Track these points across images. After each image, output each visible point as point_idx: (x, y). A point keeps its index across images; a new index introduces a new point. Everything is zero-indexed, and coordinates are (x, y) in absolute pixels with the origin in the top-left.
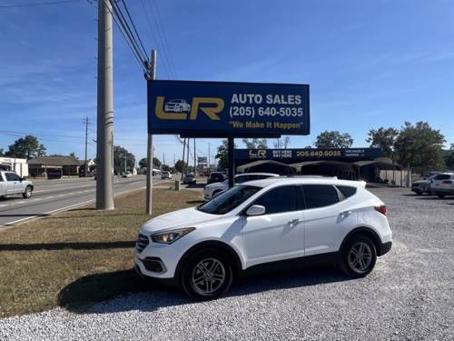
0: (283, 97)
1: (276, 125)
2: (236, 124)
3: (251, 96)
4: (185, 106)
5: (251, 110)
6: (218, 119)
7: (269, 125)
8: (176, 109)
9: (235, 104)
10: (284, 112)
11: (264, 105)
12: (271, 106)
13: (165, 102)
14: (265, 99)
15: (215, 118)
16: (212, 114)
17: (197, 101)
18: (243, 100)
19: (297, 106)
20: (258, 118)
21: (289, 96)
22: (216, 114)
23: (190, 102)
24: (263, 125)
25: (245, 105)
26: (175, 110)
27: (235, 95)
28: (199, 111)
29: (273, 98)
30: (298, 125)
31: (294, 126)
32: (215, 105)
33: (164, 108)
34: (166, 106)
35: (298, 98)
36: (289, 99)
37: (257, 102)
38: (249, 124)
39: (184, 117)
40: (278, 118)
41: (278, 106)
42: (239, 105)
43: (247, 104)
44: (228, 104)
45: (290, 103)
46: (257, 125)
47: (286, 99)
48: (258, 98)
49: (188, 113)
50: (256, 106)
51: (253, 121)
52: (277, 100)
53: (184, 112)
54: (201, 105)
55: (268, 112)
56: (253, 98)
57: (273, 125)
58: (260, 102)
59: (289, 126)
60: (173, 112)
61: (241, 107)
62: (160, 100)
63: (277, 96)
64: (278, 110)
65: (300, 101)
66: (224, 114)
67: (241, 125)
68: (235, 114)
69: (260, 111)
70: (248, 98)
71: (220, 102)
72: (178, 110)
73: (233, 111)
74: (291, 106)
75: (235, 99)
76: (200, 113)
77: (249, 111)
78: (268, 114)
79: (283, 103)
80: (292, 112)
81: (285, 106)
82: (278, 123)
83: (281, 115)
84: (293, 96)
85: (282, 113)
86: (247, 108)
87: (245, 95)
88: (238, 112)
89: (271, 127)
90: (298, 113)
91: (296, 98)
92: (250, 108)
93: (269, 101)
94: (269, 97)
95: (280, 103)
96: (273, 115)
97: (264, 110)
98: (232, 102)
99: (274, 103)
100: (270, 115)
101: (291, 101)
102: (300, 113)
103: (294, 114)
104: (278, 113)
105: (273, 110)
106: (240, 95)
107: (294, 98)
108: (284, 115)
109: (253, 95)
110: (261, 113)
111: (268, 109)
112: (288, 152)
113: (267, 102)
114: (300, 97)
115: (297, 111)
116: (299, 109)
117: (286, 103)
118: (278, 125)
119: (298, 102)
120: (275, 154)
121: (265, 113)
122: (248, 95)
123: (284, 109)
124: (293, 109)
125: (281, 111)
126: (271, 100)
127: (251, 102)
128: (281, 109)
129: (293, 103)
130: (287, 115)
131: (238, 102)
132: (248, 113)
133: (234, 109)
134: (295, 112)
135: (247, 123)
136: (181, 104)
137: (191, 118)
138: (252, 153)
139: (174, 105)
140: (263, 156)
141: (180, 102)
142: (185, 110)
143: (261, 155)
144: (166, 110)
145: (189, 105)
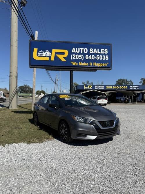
0: (98, 49)
2: (74, 64)
3: (82, 49)
5: (82, 56)
6: (65, 60)
7: (91, 64)
8: (44, 55)
9: (74, 53)
10: (99, 58)
11: (89, 54)
12: (92, 54)
13: (38, 51)
15: (64, 60)
18: (78, 51)
19: (105, 55)
20: (85, 61)
21: (102, 50)
22: (64, 58)
23: (51, 51)
24: (87, 64)
26: (43, 55)
27: (74, 49)
29: (93, 50)
30: (106, 64)
31: (104, 65)
32: (63, 53)
33: (37, 54)
34: (39, 53)
35: (106, 50)
36: (102, 51)
37: (85, 52)
39: (48, 59)
40: (96, 61)
41: (96, 55)
44: (70, 53)
45: (102, 53)
46: (85, 64)
47: (100, 51)
48: (86, 50)
49: (50, 57)
50: (85, 55)
51: (83, 62)
52: (95, 51)
53: (48, 56)
54: (56, 53)
56: (83, 50)
57: (93, 64)
58: (87, 52)
59: (101, 65)
62: (36, 50)
63: (95, 49)
65: (107, 52)
66: (68, 58)
67: (77, 64)
68: (74, 58)
69: (86, 57)
70: (80, 50)
71: (66, 52)
72: (45, 55)
73: (73, 57)
74: (102, 55)
75: (74, 50)
76: (56, 57)
77: (81, 57)
78: (91, 58)
79: (99, 53)
80: (103, 57)
81: (100, 54)
82: (95, 63)
83: (97, 59)
84: (103, 49)
85: (98, 58)
86: (80, 55)
87: (79, 49)
88: (75, 57)
89: (92, 65)
90: (106, 58)
91: (105, 50)
92: (81, 55)
93: (91, 52)
94: (91, 50)
95: (96, 53)
96: (93, 59)
97: (89, 57)
98: (72, 52)
99: (94, 53)
100: (92, 59)
101: (102, 52)
102: (107, 58)
103: (104, 58)
104: (96, 58)
105: (93, 56)
106: (77, 49)
107: (104, 50)
108: (98, 59)
109: (83, 49)
110: (87, 58)
111: (90, 56)
112: (102, 86)
113: (90, 52)
114: (107, 50)
115: (105, 57)
116: (107, 56)
117: (100, 53)
118: (95, 64)
119: (106, 52)
120: (96, 88)
121: (89, 58)
122: (81, 49)
123: (99, 56)
124: (103, 56)
125: (97, 57)
126: (92, 51)
127: (82, 52)
128: (97, 56)
129: (103, 53)
130: (100, 59)
131: (75, 52)
132: (80, 58)
133: (73, 55)
134: (104, 57)
135: (80, 63)
136: (46, 52)
137: (51, 60)
138: (85, 87)
139: (42, 53)
140: (90, 88)
141: (46, 51)
142: (48, 55)
143: (89, 88)
144: (39, 55)
145: (50, 53)
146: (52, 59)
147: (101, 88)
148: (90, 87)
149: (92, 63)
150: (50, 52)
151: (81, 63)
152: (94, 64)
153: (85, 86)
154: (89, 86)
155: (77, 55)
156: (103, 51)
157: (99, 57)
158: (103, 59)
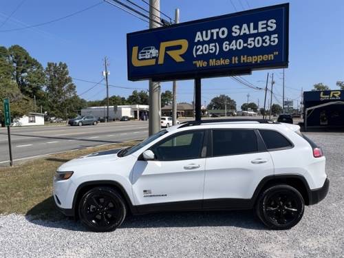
0: (252, 25)
1: (244, 59)
2: (200, 64)
3: (215, 31)
4: (154, 52)
5: (215, 46)
7: (235, 60)
8: (148, 55)
9: (199, 43)
10: (252, 43)
11: (230, 38)
12: (237, 38)
14: (230, 31)
16: (176, 56)
17: (164, 45)
18: (207, 37)
19: (269, 33)
20: (222, 55)
21: (260, 23)
22: (181, 55)
23: (158, 48)
24: (227, 61)
25: (208, 43)
26: (146, 57)
27: (199, 33)
29: (240, 29)
30: (271, 57)
31: (265, 58)
33: (138, 57)
34: (140, 55)
35: (272, 24)
36: (260, 27)
37: (221, 36)
38: (213, 62)
39: (153, 62)
40: (246, 51)
41: (245, 38)
42: (203, 43)
44: (192, 43)
45: (260, 31)
46: (222, 62)
47: (256, 27)
48: (223, 32)
49: (157, 58)
51: (218, 58)
52: (245, 29)
53: (153, 58)
55: (234, 46)
56: (218, 33)
57: (239, 60)
58: (225, 36)
59: (259, 58)
60: (145, 59)
62: (135, 49)
63: (245, 26)
64: (245, 41)
65: (274, 26)
66: (188, 55)
67: (205, 64)
68: (199, 53)
69: (224, 46)
70: (212, 34)
71: (184, 43)
72: (149, 57)
73: (197, 50)
74: (262, 35)
75: (199, 37)
76: (167, 57)
77: (213, 48)
78: (234, 48)
79: (252, 31)
80: (264, 41)
81: (255, 36)
82: (246, 56)
83: (249, 47)
84: (265, 22)
86: (211, 45)
87: (209, 31)
88: (202, 51)
89: (237, 62)
91: (269, 23)
92: (214, 44)
93: (236, 33)
94: (235, 28)
95: (248, 33)
96: (239, 48)
97: (229, 45)
98: (196, 41)
99: (242, 34)
100: (236, 48)
101: (263, 28)
102: (274, 41)
103: (266, 43)
104: (245, 45)
105: (240, 43)
106: (204, 32)
107: (267, 24)
108: (252, 46)
109: (217, 30)
110: (226, 48)
111: (234, 42)
113: (234, 34)
114: (274, 21)
115: (270, 40)
116: (273, 36)
117: (256, 31)
118: (245, 59)
119: (272, 27)
121: (231, 47)
122: (212, 31)
123: (253, 39)
124: (264, 38)
125: (249, 42)
126: (238, 31)
127: (215, 38)
128: (249, 39)
129: (265, 30)
130: (257, 46)
131: (201, 40)
132: (212, 50)
133: (198, 47)
134: (267, 40)
135: (211, 60)
136: (150, 51)
137: (159, 63)
138: (323, 95)
139: (145, 53)
140: (335, 97)
141: (150, 49)
142: (154, 55)
143: (333, 96)
144: (140, 58)
145: (157, 51)
146: (161, 61)
148: (336, 95)
149: (237, 59)
151: (214, 60)
152: (242, 59)
153: (322, 93)
154: (332, 93)
155: (205, 46)
156: (265, 26)
157: (254, 41)
158: (264, 44)
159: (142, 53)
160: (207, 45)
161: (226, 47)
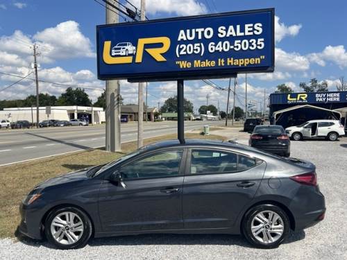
0: (238, 27)
1: (230, 61)
2: (184, 64)
3: (200, 30)
4: (130, 48)
5: (200, 46)
6: (164, 60)
7: (221, 62)
8: (123, 52)
9: (183, 42)
10: (240, 46)
11: (216, 39)
12: (223, 40)
13: (112, 46)
14: (216, 32)
17: (142, 42)
18: (191, 36)
19: (256, 37)
20: (208, 56)
21: (247, 26)
22: (161, 54)
23: (135, 44)
24: (213, 63)
25: (193, 42)
26: (121, 54)
27: (182, 32)
28: (145, 53)
29: (227, 31)
30: (258, 60)
31: (252, 61)
32: (160, 45)
33: (111, 53)
34: (113, 51)
35: (258, 26)
36: (247, 29)
37: (207, 37)
38: (197, 64)
39: (129, 60)
41: (232, 39)
42: (187, 42)
43: (196, 40)
44: (174, 42)
45: (247, 33)
46: (207, 64)
47: (242, 30)
48: (208, 32)
49: (134, 56)
50: (206, 42)
51: (203, 59)
52: (231, 31)
53: (130, 55)
54: (147, 46)
55: (220, 47)
56: (203, 33)
57: (226, 62)
58: (211, 36)
59: (246, 62)
60: (120, 56)
61: (189, 44)
62: (107, 44)
63: (231, 27)
64: (232, 44)
65: (261, 30)
66: (170, 54)
67: (189, 65)
68: (182, 53)
69: (210, 47)
70: (197, 33)
71: (166, 41)
72: (124, 54)
73: (180, 50)
74: (248, 38)
75: (182, 35)
76: (146, 55)
77: (197, 48)
78: (220, 49)
79: (239, 34)
80: (250, 44)
81: (241, 38)
82: (232, 59)
83: (236, 49)
84: (252, 25)
85: (237, 47)
86: (196, 45)
87: (193, 30)
88: (186, 51)
89: (223, 64)
90: (257, 45)
91: (256, 27)
92: (198, 45)
93: (222, 34)
94: (221, 29)
95: (234, 35)
96: (225, 50)
97: (215, 46)
98: (179, 39)
99: (228, 36)
100: (223, 50)
101: (249, 31)
102: (260, 45)
103: (253, 46)
104: (232, 47)
105: (226, 44)
106: (188, 31)
107: (253, 27)
108: (239, 49)
109: (202, 30)
111: (220, 43)
112: (335, 95)
113: (220, 35)
114: (260, 25)
115: (256, 43)
116: (259, 40)
117: (242, 34)
118: (232, 61)
119: (258, 31)
120: (319, 98)
121: (217, 49)
122: (197, 30)
123: (239, 41)
124: (251, 41)
125: (236, 45)
126: (224, 33)
127: (200, 37)
128: (236, 42)
129: (251, 33)
130: (244, 49)
131: (185, 39)
132: (197, 50)
133: (181, 47)
134: (254, 44)
135: (195, 61)
136: (126, 47)
137: (136, 61)
139: (120, 49)
140: (302, 100)
141: (126, 45)
142: (130, 52)
144: (113, 54)
145: (134, 48)
146: (139, 59)
147: (331, 100)
148: (303, 98)
149: (223, 61)
150: (133, 45)
151: (199, 61)
152: (229, 61)
155: (189, 46)
156: (251, 29)
157: (241, 43)
158: (251, 48)
159: (116, 49)
160: (191, 45)
161: (212, 48)
